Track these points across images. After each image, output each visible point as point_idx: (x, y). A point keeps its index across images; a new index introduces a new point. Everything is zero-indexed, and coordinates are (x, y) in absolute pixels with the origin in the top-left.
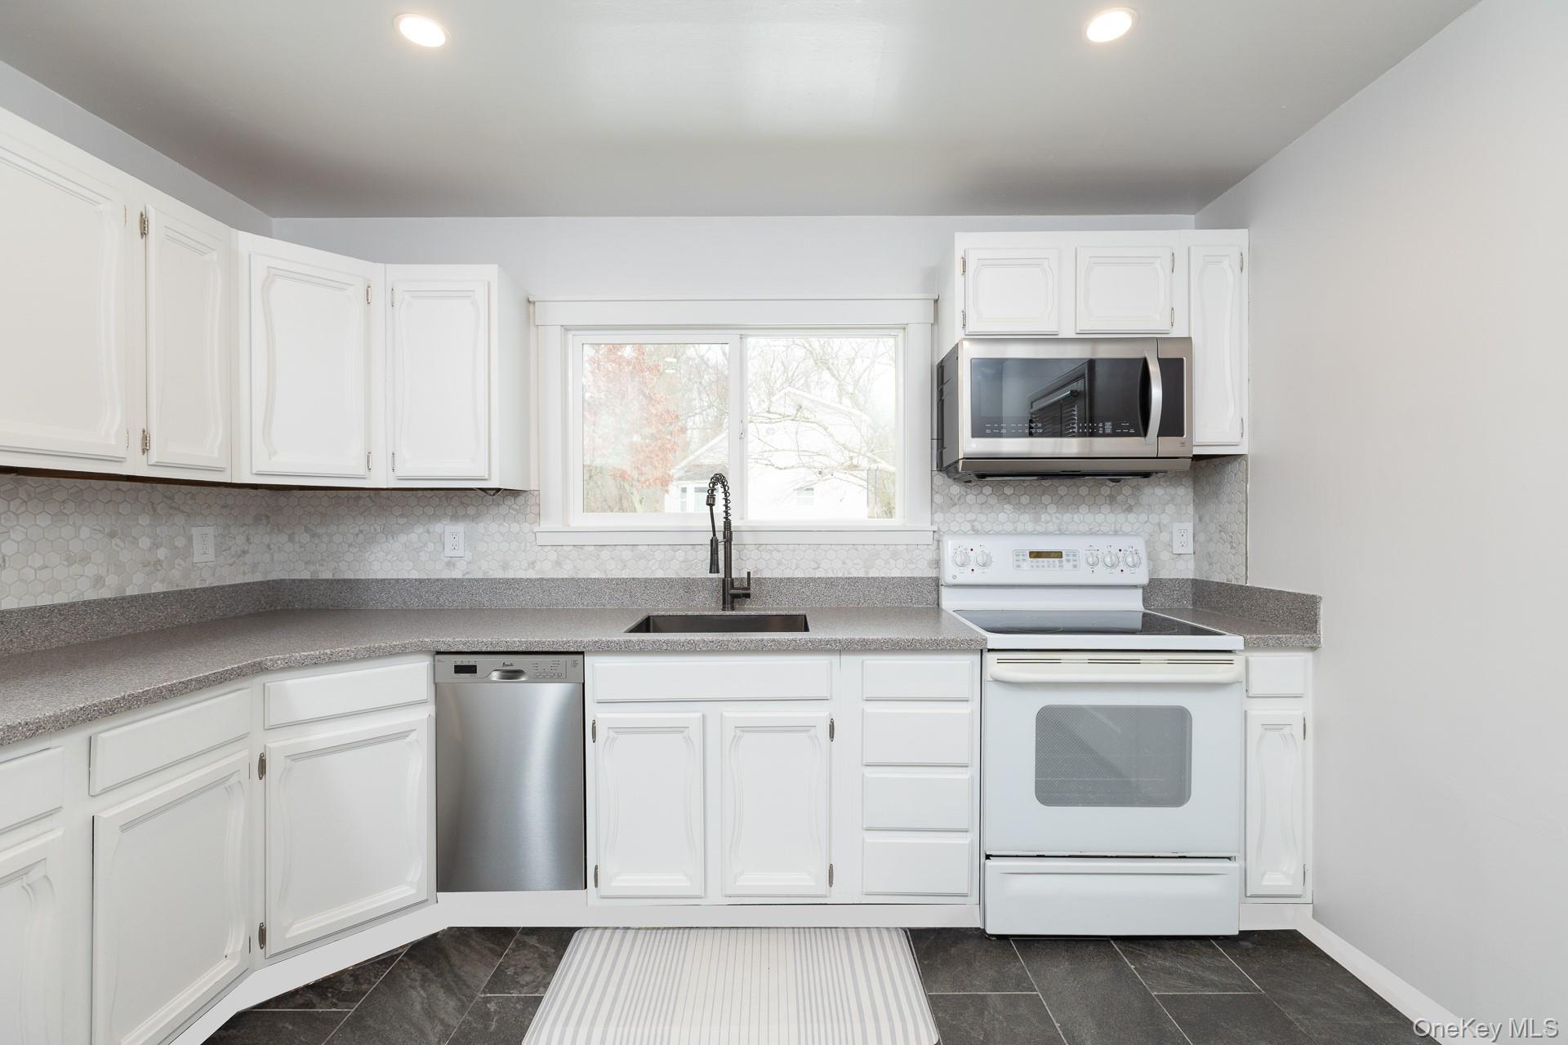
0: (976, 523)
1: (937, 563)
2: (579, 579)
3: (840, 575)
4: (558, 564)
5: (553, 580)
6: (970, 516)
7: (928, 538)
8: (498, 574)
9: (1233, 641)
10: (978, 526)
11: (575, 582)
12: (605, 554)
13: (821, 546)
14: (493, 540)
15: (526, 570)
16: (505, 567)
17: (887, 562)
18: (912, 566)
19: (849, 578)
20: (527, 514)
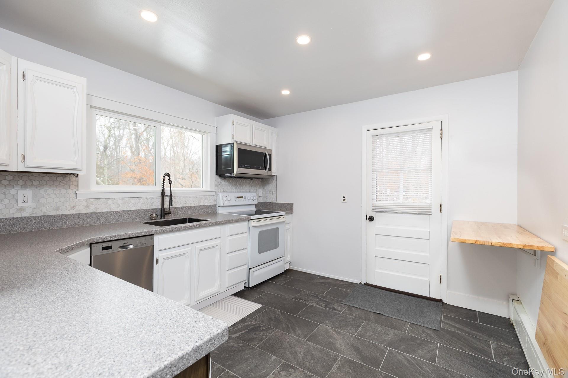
0: (224, 189)
1: (216, 200)
2: (98, 212)
3: (192, 205)
4: (87, 206)
5: (85, 214)
6: (223, 188)
7: (214, 194)
8: (53, 213)
9: (283, 213)
10: (224, 190)
11: (96, 214)
12: (110, 202)
13: (187, 197)
14: (50, 197)
15: (69, 210)
16: (58, 209)
17: (204, 201)
18: (210, 202)
19: (195, 206)
20: (70, 185)
